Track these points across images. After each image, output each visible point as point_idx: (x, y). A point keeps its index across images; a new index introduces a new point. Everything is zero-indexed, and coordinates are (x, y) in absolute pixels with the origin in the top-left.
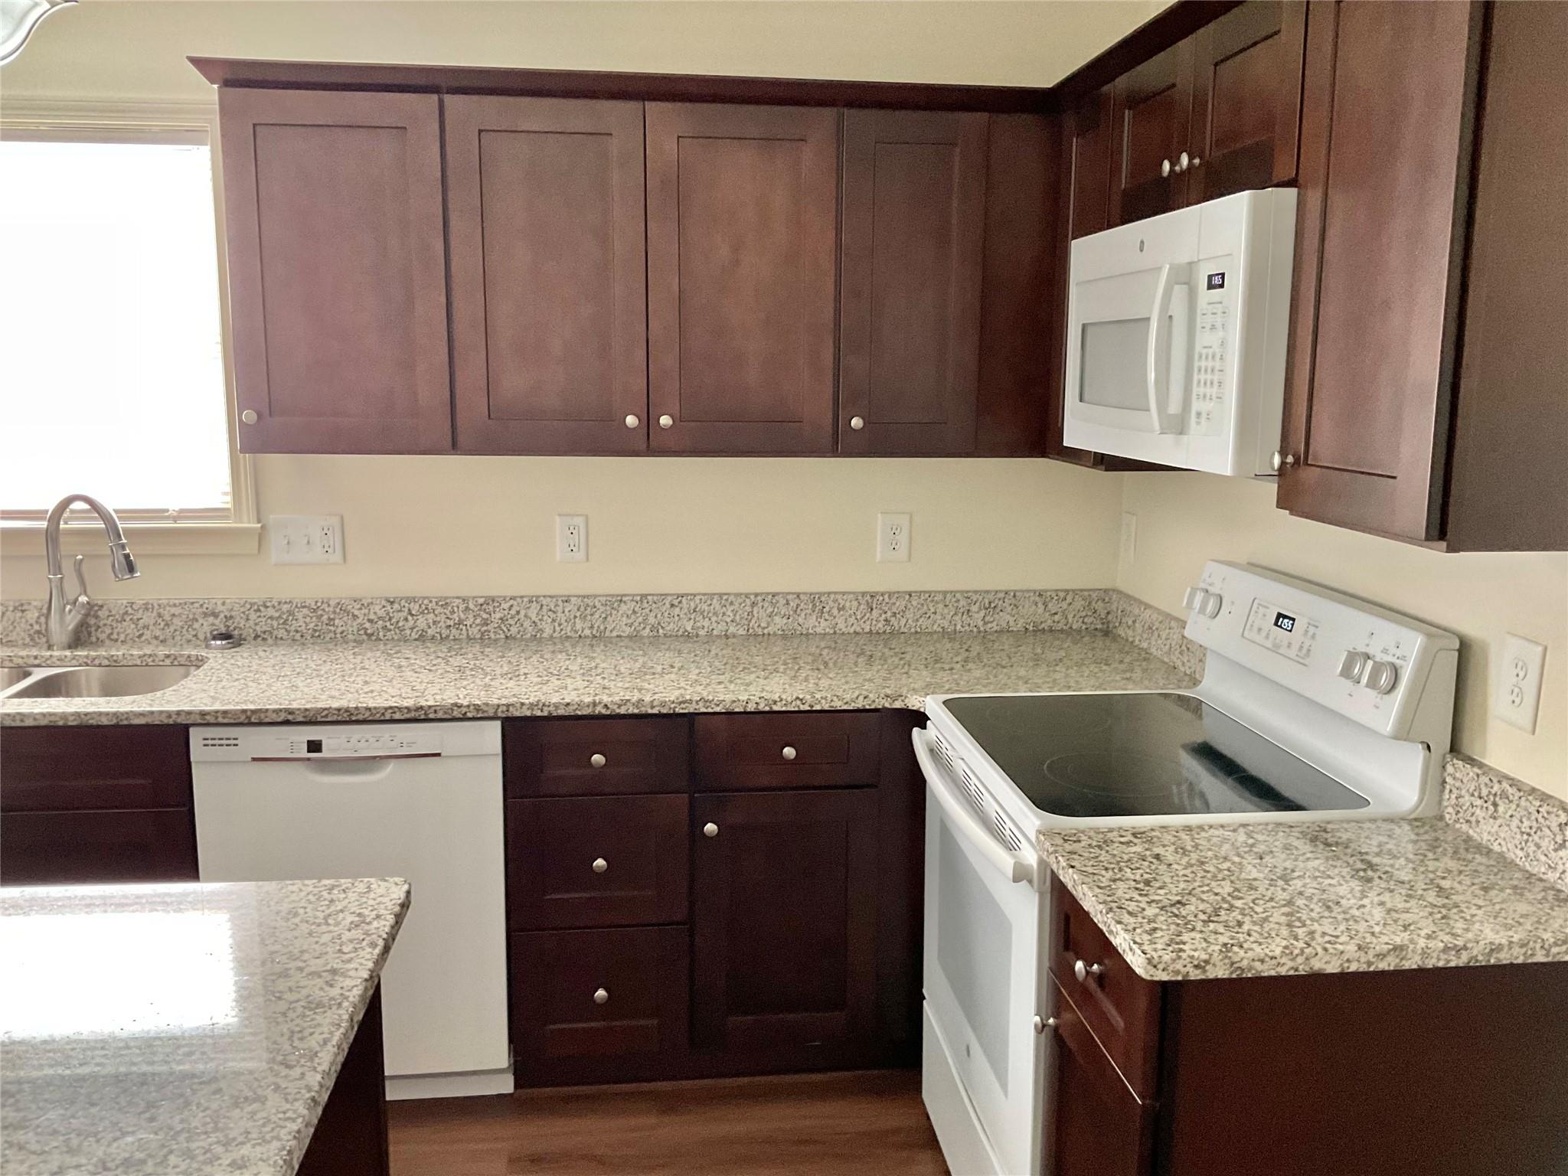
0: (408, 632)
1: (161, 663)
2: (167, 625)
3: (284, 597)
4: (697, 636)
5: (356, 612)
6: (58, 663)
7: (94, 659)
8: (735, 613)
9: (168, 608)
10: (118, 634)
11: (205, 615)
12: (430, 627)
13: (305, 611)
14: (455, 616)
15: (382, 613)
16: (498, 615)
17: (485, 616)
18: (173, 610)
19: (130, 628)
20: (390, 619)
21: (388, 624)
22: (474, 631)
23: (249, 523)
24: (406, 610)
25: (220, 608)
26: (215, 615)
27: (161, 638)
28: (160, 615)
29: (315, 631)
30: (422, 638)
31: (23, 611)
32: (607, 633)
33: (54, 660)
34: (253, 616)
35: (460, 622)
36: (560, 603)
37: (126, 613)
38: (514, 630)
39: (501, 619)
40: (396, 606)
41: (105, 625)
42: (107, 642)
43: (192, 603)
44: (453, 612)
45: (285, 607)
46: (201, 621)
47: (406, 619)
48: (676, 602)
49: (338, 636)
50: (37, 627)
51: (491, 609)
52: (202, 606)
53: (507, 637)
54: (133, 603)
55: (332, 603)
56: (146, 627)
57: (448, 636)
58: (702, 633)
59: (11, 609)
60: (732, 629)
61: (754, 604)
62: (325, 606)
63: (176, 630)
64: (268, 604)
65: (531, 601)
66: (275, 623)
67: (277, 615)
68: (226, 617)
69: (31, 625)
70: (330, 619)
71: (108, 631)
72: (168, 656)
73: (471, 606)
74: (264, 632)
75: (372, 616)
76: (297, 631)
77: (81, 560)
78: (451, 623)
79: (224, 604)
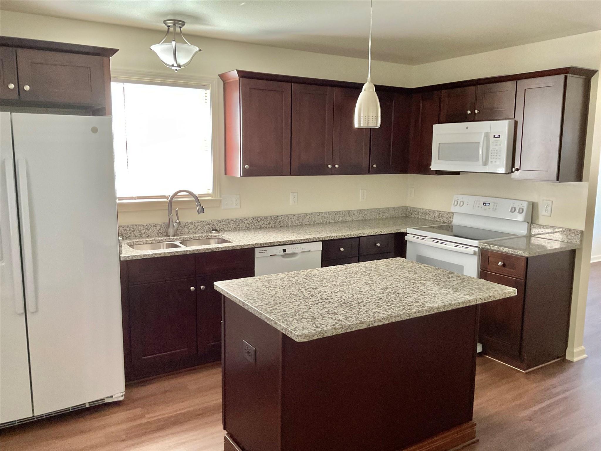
0: (257, 226)
1: (204, 238)
2: (196, 228)
3: (227, 218)
4: (323, 223)
5: (245, 222)
6: (175, 240)
7: (185, 238)
8: (331, 216)
9: (197, 223)
10: (183, 232)
11: (207, 224)
12: (262, 225)
13: (232, 222)
14: (269, 221)
15: (251, 221)
16: (278, 221)
17: (275, 221)
18: (198, 224)
19: (186, 230)
20: (253, 223)
21: (252, 224)
22: (273, 225)
23: (218, 197)
24: (257, 220)
25: (211, 222)
26: (209, 224)
27: (195, 232)
28: (195, 225)
29: (235, 227)
30: (260, 228)
31: (156, 227)
32: (303, 224)
33: (174, 239)
34: (219, 224)
35: (270, 223)
36: (293, 216)
37: (186, 225)
38: (282, 224)
39: (279, 221)
40: (255, 219)
41: (179, 229)
42: (180, 234)
43: (203, 222)
44: (268, 220)
45: (227, 221)
46: (206, 226)
47: (257, 223)
48: (319, 214)
49: (240, 228)
50: (160, 231)
51: (277, 218)
52: (206, 222)
53: (280, 226)
54: (187, 222)
55: (239, 219)
56: (191, 229)
57: (266, 227)
58: (324, 222)
59: (153, 226)
60: (331, 221)
61: (336, 214)
62: (237, 220)
63: (199, 230)
64: (223, 220)
65: (286, 216)
66: (225, 226)
67: (225, 223)
68: (212, 225)
69: (158, 231)
70: (239, 224)
71: (180, 231)
72: (205, 236)
73: (272, 218)
74: (222, 229)
75: (249, 223)
76: (230, 228)
77: (178, 210)
78: (267, 223)
79: (212, 221)
